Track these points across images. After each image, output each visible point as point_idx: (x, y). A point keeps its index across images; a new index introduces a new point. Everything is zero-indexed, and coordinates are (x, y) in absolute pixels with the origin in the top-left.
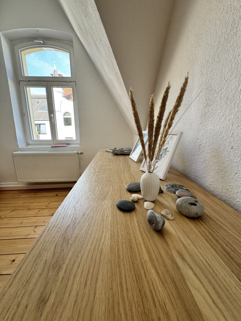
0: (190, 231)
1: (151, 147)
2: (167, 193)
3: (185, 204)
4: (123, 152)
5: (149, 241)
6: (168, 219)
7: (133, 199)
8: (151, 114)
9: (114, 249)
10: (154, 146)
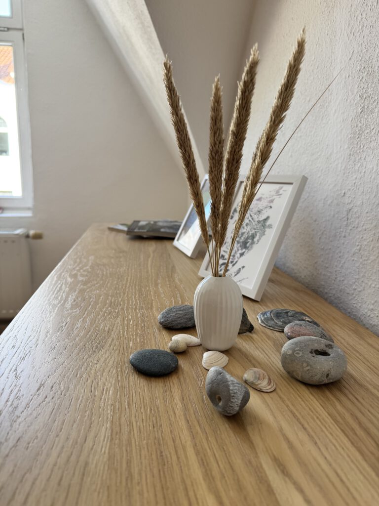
0: (309, 414)
1: (218, 209)
2: (263, 332)
3: (301, 353)
4: (158, 230)
5: (207, 439)
6: (260, 391)
7: (174, 345)
8: (216, 124)
9: (117, 460)
10: (225, 207)
